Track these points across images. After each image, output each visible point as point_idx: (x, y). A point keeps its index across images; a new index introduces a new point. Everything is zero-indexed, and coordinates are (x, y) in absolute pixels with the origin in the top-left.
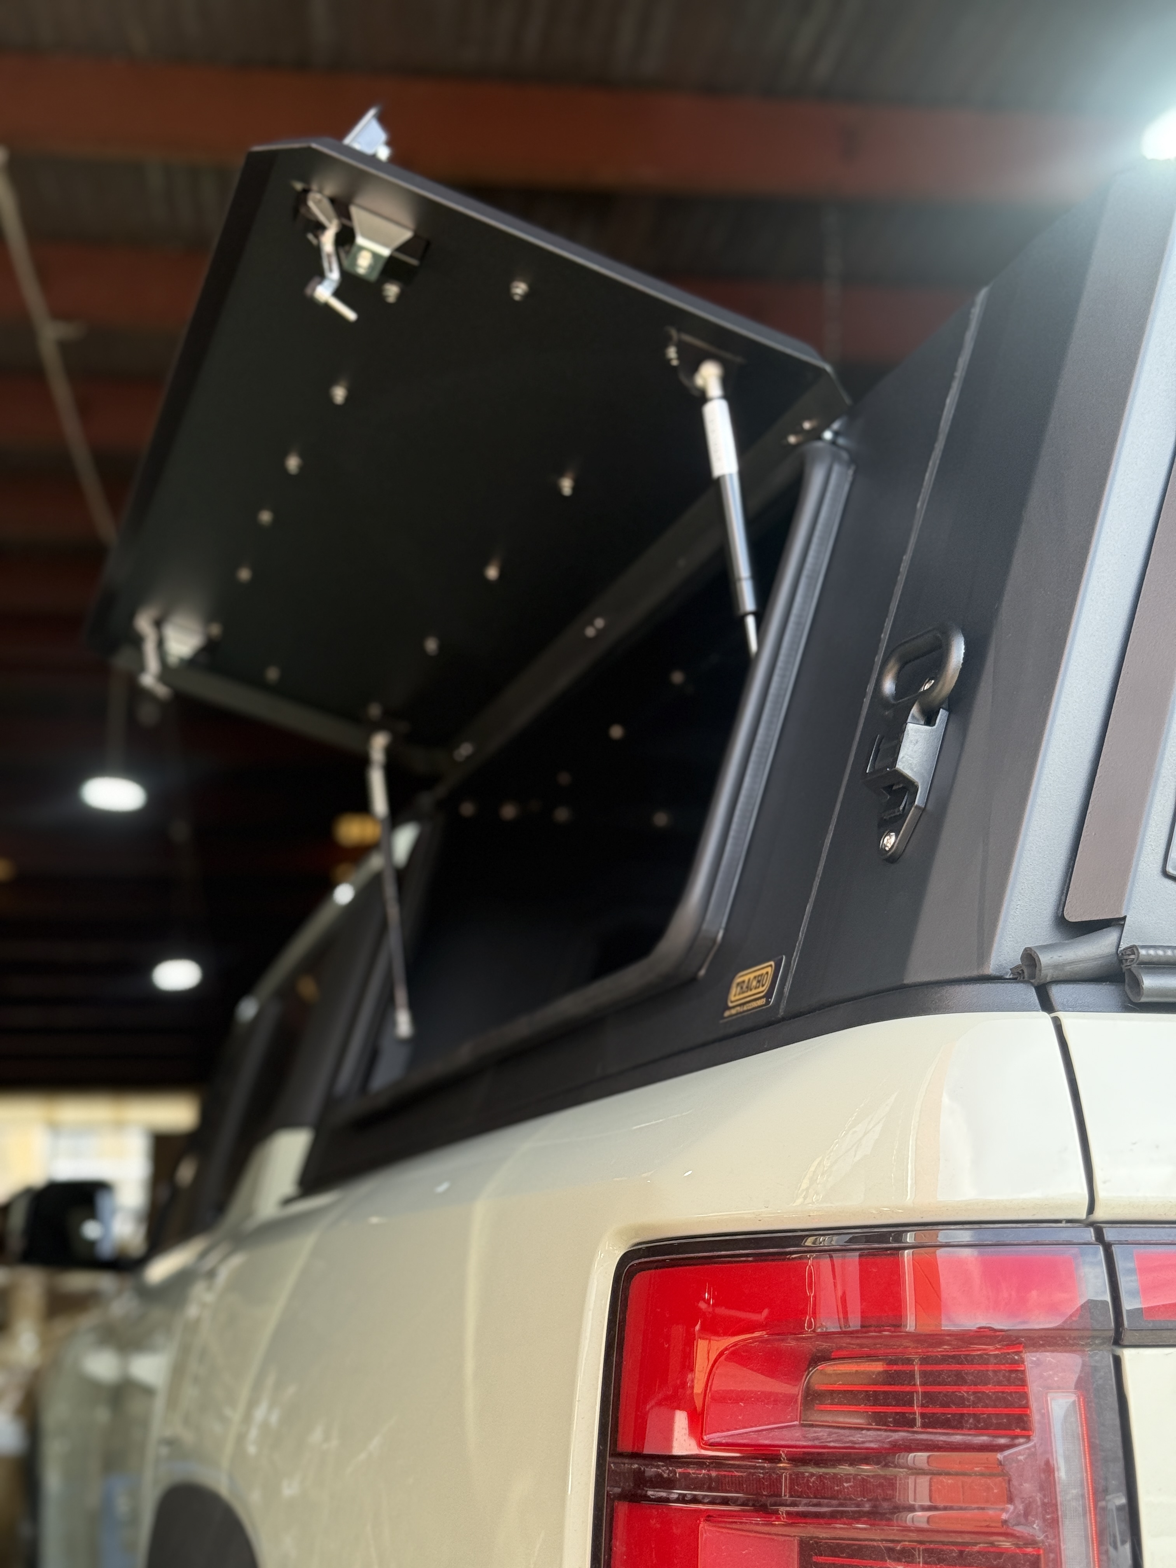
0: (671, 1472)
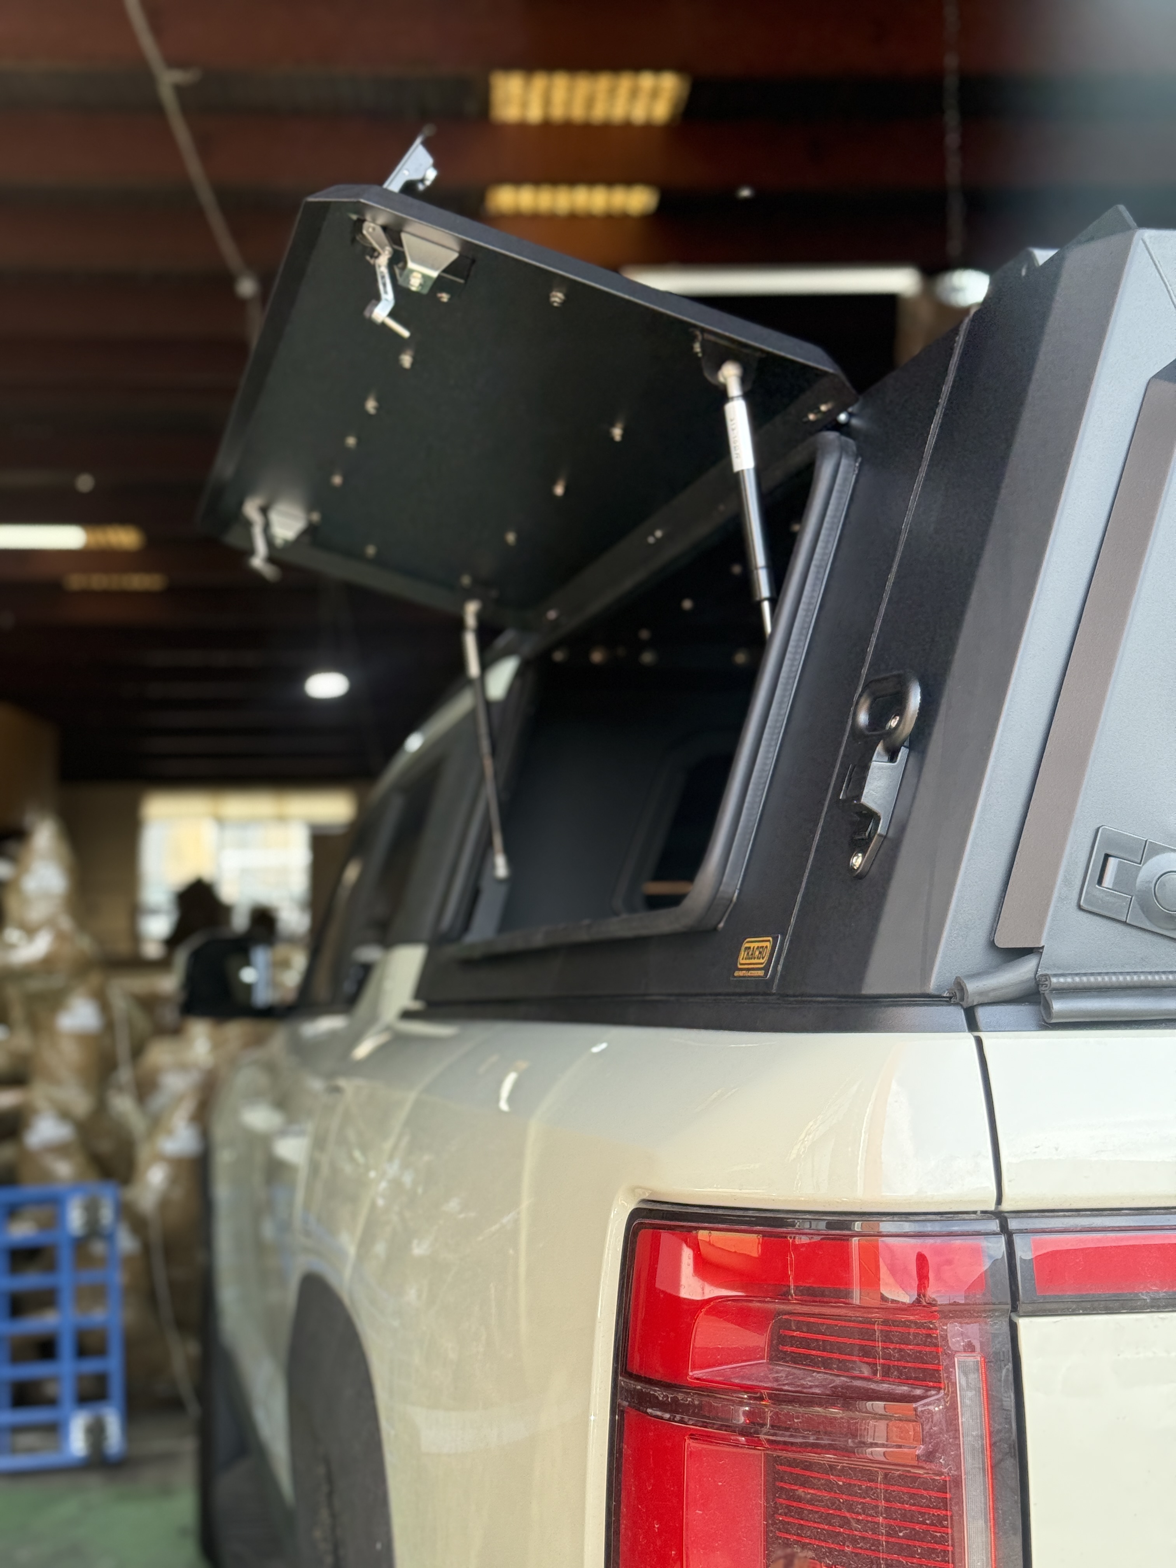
0: (664, 1396)
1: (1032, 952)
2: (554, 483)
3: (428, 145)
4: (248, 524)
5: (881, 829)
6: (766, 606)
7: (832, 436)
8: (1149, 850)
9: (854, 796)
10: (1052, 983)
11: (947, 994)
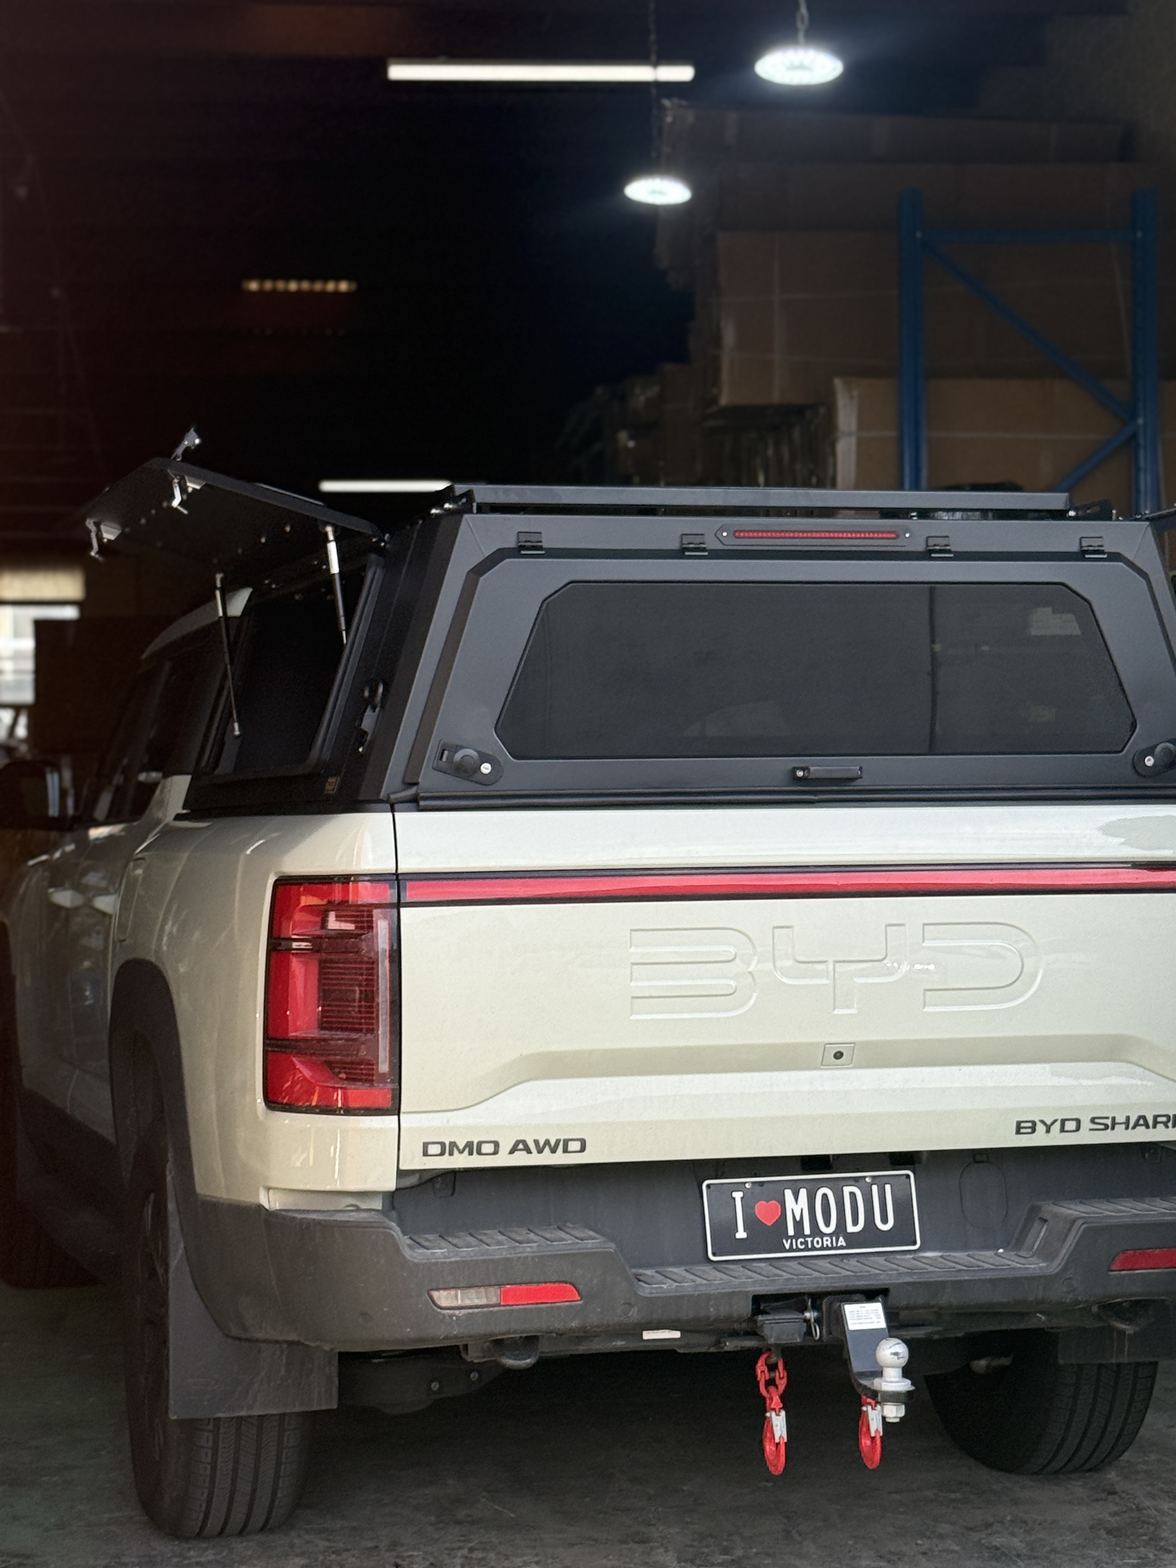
1: (416, 784)
2: (261, 537)
3: (196, 430)
4: (89, 532)
5: (369, 738)
6: (344, 633)
7: (373, 556)
8: (457, 748)
9: (360, 725)
10: (421, 795)
11: (386, 799)
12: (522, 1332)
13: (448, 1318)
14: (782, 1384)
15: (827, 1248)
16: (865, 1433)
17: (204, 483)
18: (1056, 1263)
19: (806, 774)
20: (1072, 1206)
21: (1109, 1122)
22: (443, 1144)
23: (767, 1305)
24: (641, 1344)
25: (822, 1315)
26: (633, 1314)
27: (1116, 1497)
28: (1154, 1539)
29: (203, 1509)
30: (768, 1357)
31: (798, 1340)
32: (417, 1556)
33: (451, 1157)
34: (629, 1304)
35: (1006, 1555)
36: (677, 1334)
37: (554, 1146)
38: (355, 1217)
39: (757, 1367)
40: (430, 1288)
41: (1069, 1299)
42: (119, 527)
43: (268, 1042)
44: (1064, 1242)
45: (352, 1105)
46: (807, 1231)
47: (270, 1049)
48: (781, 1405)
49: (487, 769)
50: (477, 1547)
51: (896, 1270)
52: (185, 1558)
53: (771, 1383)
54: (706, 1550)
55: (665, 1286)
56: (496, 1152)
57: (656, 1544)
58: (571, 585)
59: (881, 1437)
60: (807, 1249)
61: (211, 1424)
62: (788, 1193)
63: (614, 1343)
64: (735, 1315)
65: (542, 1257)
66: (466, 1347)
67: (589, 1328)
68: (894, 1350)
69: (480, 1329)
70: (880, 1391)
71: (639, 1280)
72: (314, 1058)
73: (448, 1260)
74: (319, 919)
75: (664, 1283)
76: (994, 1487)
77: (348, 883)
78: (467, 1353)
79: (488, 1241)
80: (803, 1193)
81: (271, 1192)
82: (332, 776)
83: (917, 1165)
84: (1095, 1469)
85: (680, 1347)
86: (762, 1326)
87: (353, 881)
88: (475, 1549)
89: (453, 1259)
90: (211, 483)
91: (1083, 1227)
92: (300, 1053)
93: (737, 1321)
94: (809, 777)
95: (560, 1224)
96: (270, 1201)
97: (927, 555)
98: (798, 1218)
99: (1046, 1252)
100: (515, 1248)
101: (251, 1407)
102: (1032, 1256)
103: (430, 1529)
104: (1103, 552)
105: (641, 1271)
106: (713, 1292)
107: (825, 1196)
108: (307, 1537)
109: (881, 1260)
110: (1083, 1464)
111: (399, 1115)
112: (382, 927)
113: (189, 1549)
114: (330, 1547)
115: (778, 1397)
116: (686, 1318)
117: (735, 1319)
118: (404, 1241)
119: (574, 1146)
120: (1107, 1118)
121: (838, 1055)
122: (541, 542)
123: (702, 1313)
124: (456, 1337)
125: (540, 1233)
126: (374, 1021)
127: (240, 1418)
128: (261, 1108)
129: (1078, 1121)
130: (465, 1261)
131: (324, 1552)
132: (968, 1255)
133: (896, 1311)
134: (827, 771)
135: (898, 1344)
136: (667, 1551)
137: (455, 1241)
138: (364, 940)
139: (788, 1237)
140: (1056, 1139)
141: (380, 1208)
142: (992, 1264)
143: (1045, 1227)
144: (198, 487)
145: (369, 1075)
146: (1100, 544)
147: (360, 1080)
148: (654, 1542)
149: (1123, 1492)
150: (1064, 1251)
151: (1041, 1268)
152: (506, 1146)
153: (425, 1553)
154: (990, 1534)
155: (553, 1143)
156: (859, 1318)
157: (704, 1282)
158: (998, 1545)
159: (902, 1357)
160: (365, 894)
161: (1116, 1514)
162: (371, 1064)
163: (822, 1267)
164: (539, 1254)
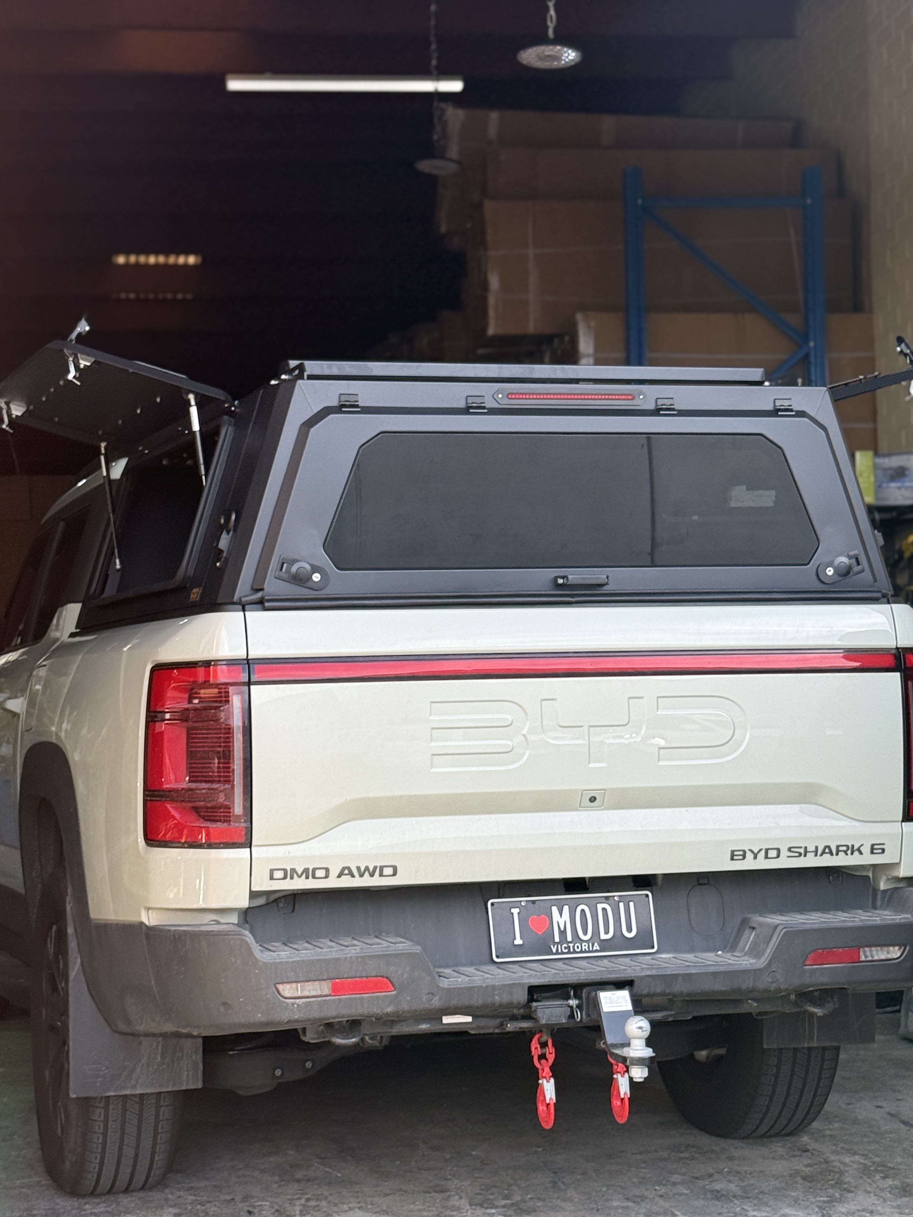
1: (262, 590)
2: (137, 408)
3: (87, 320)
5: (224, 555)
6: (204, 477)
7: (226, 418)
8: (294, 561)
9: (218, 545)
10: (266, 598)
11: (238, 602)
12: (348, 1017)
13: (290, 1005)
14: (551, 1058)
15: (585, 952)
16: (616, 1095)
17: (93, 360)
18: (763, 959)
19: (565, 582)
20: (775, 917)
21: (802, 851)
22: (285, 871)
23: (539, 995)
24: (442, 1027)
25: (583, 1002)
26: (435, 1001)
27: (809, 1154)
28: (839, 1183)
29: (97, 1170)
30: (540, 1037)
31: (564, 1021)
32: (266, 1205)
33: (292, 880)
34: (432, 994)
35: (725, 1196)
36: (469, 1019)
37: (373, 871)
38: (216, 928)
39: (532, 1044)
40: (276, 982)
41: (773, 987)
42: (24, 405)
43: (147, 793)
44: (769, 942)
45: (213, 841)
46: (569, 939)
47: (149, 798)
48: (551, 1074)
49: (317, 578)
50: (312, 1197)
51: (639, 966)
52: (83, 1210)
53: (542, 1057)
54: (492, 1197)
55: (460, 980)
56: (327, 877)
57: (453, 1193)
58: (381, 435)
59: (629, 1099)
60: (569, 952)
61: (103, 1102)
62: (555, 909)
63: (420, 1027)
64: (515, 1001)
65: (364, 957)
66: (304, 1030)
67: (401, 1013)
68: (639, 1025)
69: (315, 1014)
70: (628, 1057)
71: (440, 976)
72: (183, 804)
73: (290, 960)
74: (187, 696)
75: (460, 978)
76: (714, 1148)
77: (209, 666)
78: (305, 1036)
79: (321, 946)
80: (566, 909)
81: (150, 911)
82: (196, 587)
83: (654, 887)
84: (790, 1134)
85: (472, 1029)
86: (535, 1011)
87: (213, 665)
88: (311, 1199)
89: (294, 959)
90: (99, 360)
91: (784, 931)
92: (173, 800)
93: (515, 1007)
94: (568, 583)
95: (377, 934)
96: (149, 919)
97: (656, 412)
98: (562, 929)
99: (755, 952)
100: (342, 950)
101: (134, 1087)
102: (744, 955)
103: (275, 1186)
104: (791, 410)
105: (440, 970)
106: (497, 984)
107: (583, 911)
108: (178, 1193)
109: (627, 960)
110: (782, 1130)
111: (250, 847)
112: (236, 702)
113: (85, 1204)
114: (196, 1200)
115: (548, 1068)
116: (476, 1005)
117: (514, 1005)
118: (256, 949)
119: (388, 871)
120: (801, 847)
121: (593, 799)
122: (357, 401)
123: (490, 1000)
124: (296, 1021)
125: (361, 940)
126: (231, 774)
127: (126, 1096)
128: (141, 845)
129: (778, 850)
130: (303, 961)
131: (192, 1203)
132: (695, 956)
133: (640, 998)
134: (583, 578)
135: (642, 1020)
136: (461, 1198)
137: (295, 946)
138: (223, 711)
139: (555, 943)
140: (762, 864)
141: (236, 922)
142: (713, 961)
143: (754, 933)
144: (89, 364)
145: (227, 816)
146: (790, 404)
147: (220, 821)
148: (451, 1192)
149: (813, 1150)
150: (768, 951)
151: (751, 964)
152: (334, 872)
153: (271, 1203)
154: (712, 1182)
155: (371, 869)
156: (611, 1002)
157: (491, 976)
158: (719, 1189)
159: (646, 1031)
160: (223, 676)
161: (808, 1165)
162: (228, 809)
163: (581, 965)
164: (362, 955)
